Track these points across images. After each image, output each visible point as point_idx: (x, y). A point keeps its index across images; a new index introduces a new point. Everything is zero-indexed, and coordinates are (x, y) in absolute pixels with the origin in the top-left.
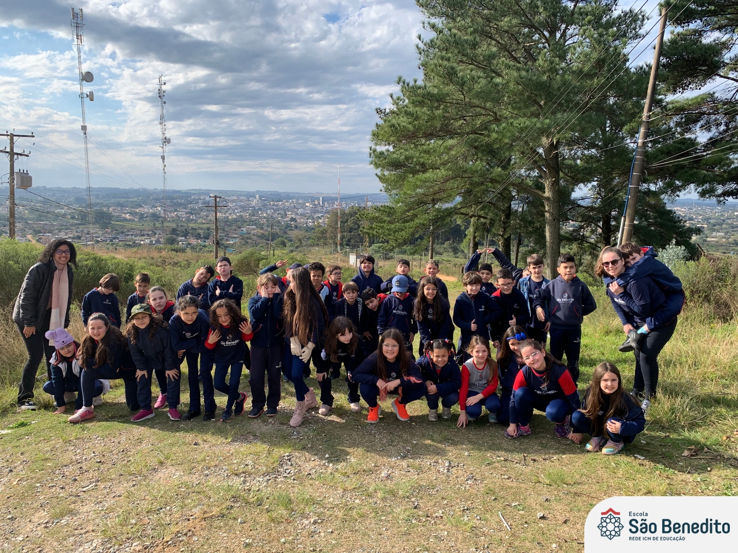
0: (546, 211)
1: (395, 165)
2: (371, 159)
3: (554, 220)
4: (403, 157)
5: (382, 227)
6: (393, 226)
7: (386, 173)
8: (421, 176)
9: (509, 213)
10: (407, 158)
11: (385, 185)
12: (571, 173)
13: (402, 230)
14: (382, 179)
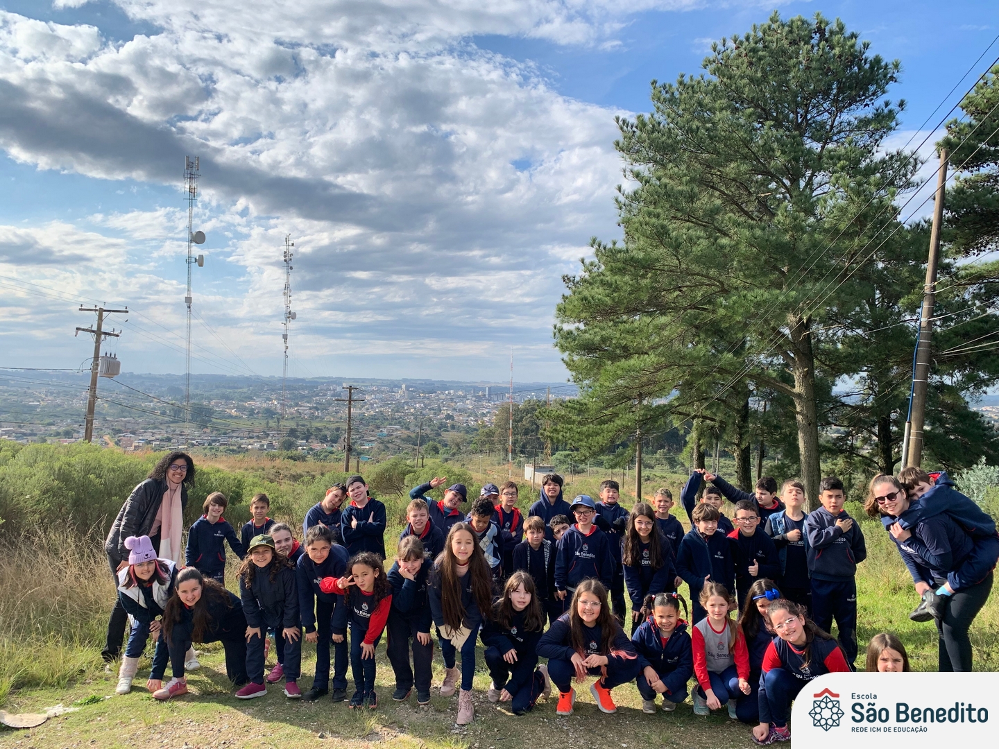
0: (798, 413)
1: (589, 348)
2: (555, 341)
3: (810, 425)
4: (598, 338)
5: (570, 430)
6: (585, 429)
7: (576, 358)
8: (623, 363)
9: (745, 413)
10: (604, 339)
11: (574, 373)
12: (830, 360)
13: (598, 434)
14: (570, 365)
